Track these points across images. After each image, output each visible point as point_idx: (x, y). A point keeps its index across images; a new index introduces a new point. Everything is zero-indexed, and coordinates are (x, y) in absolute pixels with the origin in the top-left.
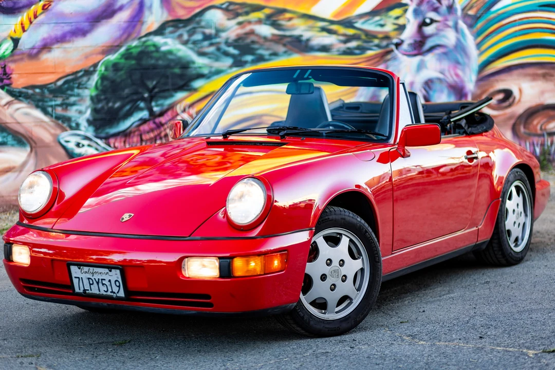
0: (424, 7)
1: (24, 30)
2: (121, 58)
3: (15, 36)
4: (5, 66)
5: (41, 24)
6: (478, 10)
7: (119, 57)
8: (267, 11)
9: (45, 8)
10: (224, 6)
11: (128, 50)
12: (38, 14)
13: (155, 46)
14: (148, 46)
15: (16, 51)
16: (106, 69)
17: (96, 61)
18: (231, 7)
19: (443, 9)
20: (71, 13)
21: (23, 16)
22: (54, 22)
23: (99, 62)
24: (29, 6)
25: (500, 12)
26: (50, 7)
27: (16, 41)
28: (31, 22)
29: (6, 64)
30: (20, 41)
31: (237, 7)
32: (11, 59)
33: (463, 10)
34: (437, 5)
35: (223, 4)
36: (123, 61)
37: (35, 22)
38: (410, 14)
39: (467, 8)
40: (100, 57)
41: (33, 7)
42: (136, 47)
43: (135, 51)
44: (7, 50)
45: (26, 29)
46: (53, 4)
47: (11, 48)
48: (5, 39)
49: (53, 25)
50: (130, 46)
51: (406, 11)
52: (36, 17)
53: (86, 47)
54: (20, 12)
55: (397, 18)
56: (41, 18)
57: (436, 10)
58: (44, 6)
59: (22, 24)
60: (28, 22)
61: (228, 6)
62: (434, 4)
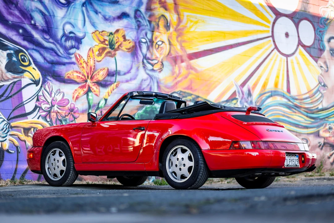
0: (243, 100)
1: (109, 96)
2: (143, 113)
3: (106, 98)
4: (102, 111)
5: (115, 93)
6: (260, 103)
7: (143, 112)
8: (193, 96)
9: (117, 86)
10: (179, 92)
11: (146, 109)
12: (114, 89)
13: (155, 108)
14: (153, 108)
15: (106, 105)
16: (138, 116)
17: (135, 113)
18: (181, 93)
19: (249, 101)
20: (126, 90)
21: (109, 89)
22: (120, 93)
23: (136, 113)
24: (111, 84)
25: (267, 105)
26: (119, 86)
27: (106, 100)
28: (112, 92)
29: (102, 110)
30: (108, 101)
31: (183, 93)
32: (104, 108)
33: (255, 103)
34: (247, 100)
35: (178, 92)
36: (144, 114)
37: (113, 92)
38: (239, 103)
39: (257, 102)
40: (136, 111)
41: (112, 85)
42: (149, 108)
43: (148, 110)
44: (102, 104)
45: (110, 95)
46: (119, 84)
47: (104, 103)
48: (102, 99)
49: (119, 94)
50: (147, 107)
51: (237, 101)
52: (113, 90)
53: (131, 106)
54: (108, 87)
55: (235, 104)
56: (115, 90)
57: (247, 102)
58: (117, 85)
59: (108, 93)
60: (111, 92)
61: (180, 93)
62: (246, 99)
